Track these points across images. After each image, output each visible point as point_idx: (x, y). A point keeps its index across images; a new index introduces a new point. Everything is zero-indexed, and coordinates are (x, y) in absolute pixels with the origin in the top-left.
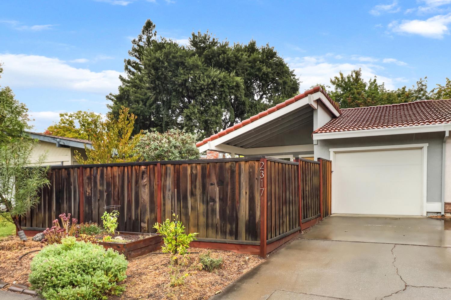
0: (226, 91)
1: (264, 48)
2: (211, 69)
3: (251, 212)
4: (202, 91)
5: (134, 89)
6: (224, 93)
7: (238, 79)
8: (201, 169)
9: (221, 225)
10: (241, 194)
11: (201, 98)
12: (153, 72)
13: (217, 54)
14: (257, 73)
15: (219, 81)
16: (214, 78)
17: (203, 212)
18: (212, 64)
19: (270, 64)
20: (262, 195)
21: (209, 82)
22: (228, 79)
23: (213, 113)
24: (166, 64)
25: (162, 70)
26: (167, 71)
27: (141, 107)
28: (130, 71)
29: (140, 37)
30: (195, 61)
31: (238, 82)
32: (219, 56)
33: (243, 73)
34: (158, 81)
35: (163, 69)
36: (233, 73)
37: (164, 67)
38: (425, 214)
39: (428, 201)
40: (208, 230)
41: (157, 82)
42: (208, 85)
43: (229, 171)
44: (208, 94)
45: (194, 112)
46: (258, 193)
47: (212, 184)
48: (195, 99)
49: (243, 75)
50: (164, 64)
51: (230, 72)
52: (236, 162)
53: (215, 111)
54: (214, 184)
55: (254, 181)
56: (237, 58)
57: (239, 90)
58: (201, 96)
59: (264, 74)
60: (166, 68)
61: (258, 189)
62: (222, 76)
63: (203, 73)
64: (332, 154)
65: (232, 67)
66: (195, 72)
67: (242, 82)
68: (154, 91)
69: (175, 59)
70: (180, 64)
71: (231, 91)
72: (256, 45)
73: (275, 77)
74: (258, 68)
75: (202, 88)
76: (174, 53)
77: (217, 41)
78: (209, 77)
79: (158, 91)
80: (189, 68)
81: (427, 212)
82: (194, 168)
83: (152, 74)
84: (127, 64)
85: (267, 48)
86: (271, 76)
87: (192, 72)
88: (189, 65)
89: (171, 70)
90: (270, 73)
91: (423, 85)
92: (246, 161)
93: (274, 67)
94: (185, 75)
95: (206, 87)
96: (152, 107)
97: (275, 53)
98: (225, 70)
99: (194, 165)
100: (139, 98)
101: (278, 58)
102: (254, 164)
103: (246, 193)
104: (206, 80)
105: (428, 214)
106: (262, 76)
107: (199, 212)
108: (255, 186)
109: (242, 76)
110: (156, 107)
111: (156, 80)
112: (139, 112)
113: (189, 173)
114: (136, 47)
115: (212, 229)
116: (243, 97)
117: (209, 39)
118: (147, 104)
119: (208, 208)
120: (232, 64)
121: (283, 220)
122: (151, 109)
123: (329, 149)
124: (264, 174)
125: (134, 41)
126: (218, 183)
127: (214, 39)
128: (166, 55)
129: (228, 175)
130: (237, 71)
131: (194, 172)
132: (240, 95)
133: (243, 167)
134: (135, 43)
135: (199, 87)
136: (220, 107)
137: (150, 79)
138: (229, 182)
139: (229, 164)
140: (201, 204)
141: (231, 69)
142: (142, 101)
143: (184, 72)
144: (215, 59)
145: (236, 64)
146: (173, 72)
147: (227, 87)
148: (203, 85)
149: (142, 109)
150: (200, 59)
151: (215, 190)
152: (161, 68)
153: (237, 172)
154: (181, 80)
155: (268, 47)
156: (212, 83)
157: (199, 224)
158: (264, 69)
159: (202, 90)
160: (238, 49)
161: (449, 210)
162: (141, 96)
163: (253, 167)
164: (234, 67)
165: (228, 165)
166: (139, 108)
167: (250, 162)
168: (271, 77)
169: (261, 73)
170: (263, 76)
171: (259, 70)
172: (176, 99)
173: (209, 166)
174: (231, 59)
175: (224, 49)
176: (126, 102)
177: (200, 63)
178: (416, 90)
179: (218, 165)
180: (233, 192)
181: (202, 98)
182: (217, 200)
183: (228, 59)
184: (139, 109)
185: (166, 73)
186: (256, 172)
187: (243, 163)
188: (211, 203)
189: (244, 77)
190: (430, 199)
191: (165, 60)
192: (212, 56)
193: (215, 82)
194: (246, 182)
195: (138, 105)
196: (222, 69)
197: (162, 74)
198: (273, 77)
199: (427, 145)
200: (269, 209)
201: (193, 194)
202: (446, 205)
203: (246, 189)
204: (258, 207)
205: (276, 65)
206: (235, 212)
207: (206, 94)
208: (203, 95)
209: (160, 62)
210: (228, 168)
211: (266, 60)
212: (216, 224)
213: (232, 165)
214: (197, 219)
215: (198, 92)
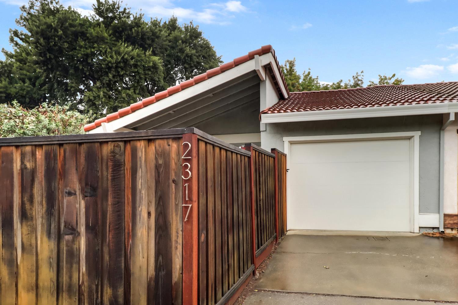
0: (140, 72)
1: (187, 26)
2: (121, 44)
3: (161, 258)
4: (109, 70)
5: (18, 63)
6: (138, 74)
7: (156, 58)
8: (43, 158)
9: (90, 287)
10: (138, 217)
11: (108, 79)
12: (42, 40)
13: (129, 26)
14: (179, 54)
15: (132, 59)
16: (125, 55)
17: (50, 258)
18: (122, 39)
19: (195, 45)
20: (186, 219)
21: (118, 59)
22: (143, 58)
23: (124, 98)
24: (60, 32)
25: (55, 39)
26: (62, 41)
27: (28, 87)
28: (17, 44)
29: (32, 4)
30: (100, 33)
31: (156, 63)
32: (131, 30)
33: (163, 53)
34: (49, 53)
35: (57, 39)
36: (149, 51)
37: (58, 36)
38: (417, 230)
39: (420, 211)
40: (60, 298)
41: (48, 56)
42: (117, 63)
43: (110, 164)
44: (117, 74)
45: (99, 96)
46: (177, 215)
47: (70, 194)
48: (100, 80)
49: (162, 55)
50: (58, 32)
51: (146, 51)
52: (126, 142)
53: (127, 95)
54: (75, 194)
55: (169, 186)
56: (154, 34)
57: (157, 72)
58: (108, 76)
59: (187, 55)
60: (60, 38)
61: (177, 205)
62: (136, 53)
63: (111, 49)
64: (286, 145)
65: (148, 44)
66: (100, 46)
67: (160, 63)
68: (43, 67)
69: (73, 27)
70: (80, 34)
71: (147, 72)
72: (177, 23)
73: (200, 61)
74: (180, 49)
75: (109, 66)
76: (73, 20)
77: (129, 12)
78: (118, 53)
79: (50, 67)
80: (92, 41)
81: (420, 227)
82: (28, 157)
83: (41, 44)
84: (13, 35)
85: (190, 27)
86: (195, 59)
87: (96, 45)
88: (91, 36)
89: (68, 41)
90: (195, 55)
91: (359, 80)
92: (149, 141)
93: (200, 49)
94: (86, 48)
95: (114, 65)
96: (44, 88)
97: (200, 34)
98: (139, 47)
99: (28, 149)
100: (26, 75)
101: (204, 39)
102: (167, 147)
103: (149, 214)
104: (115, 57)
105: (421, 229)
106: (184, 58)
107: (40, 257)
108: (169, 198)
109: (160, 56)
110: (48, 87)
111: (47, 53)
112: (25, 93)
113: (19, 168)
114: (25, 14)
115: (70, 297)
116: (162, 81)
117: (118, 8)
118: (37, 84)
119: (61, 246)
120: (148, 41)
121: (228, 261)
122: (41, 90)
123: (282, 137)
124: (191, 170)
125: (23, 7)
126: (83, 191)
127: (125, 9)
128: (60, 21)
129: (107, 174)
130: (155, 49)
131: (29, 165)
132: (158, 78)
133: (141, 154)
134: (25, 11)
135: (106, 64)
136: (132, 91)
137: (38, 50)
138: (110, 189)
139: (109, 148)
140: (45, 239)
141: (146, 46)
142: (30, 79)
143: (86, 45)
144: (126, 33)
145: (153, 41)
146: (70, 43)
147: (142, 67)
148: (110, 62)
149: (29, 89)
150: (106, 30)
151: (78, 206)
152: (53, 37)
153: (128, 165)
154: (81, 54)
155: (192, 26)
156: (122, 61)
157: (41, 284)
158: (188, 50)
159: (110, 68)
160: (155, 24)
161: (449, 225)
162: (28, 74)
163: (164, 154)
164: (150, 44)
165: (107, 149)
166: (25, 87)
167: (157, 142)
168: (195, 61)
169: (184, 55)
170: (187, 58)
171: (182, 51)
172: (75, 78)
173: (62, 151)
174: (147, 34)
175: (138, 22)
176: (5, 80)
177: (106, 35)
178: (352, 84)
179: (83, 149)
180: (118, 211)
181: (110, 79)
182: (82, 229)
183: (143, 34)
184: (24, 89)
185: (61, 45)
186: (173, 165)
187: (141, 145)
188: (68, 237)
189: (162, 58)
190: (423, 210)
191: (59, 27)
192: (122, 28)
193: (127, 59)
194: (149, 188)
195: (22, 84)
196: (135, 46)
197: (55, 45)
198: (198, 60)
199: (419, 133)
200: (203, 248)
201: (25, 216)
202: (447, 218)
203: (149, 206)
204: (176, 248)
205: (202, 47)
206: (123, 259)
207: (114, 74)
208: (110, 76)
209: (51, 29)
210: (108, 156)
211: (189, 40)
212: (80, 286)
213: (117, 150)
214: (35, 274)
215: (104, 72)
